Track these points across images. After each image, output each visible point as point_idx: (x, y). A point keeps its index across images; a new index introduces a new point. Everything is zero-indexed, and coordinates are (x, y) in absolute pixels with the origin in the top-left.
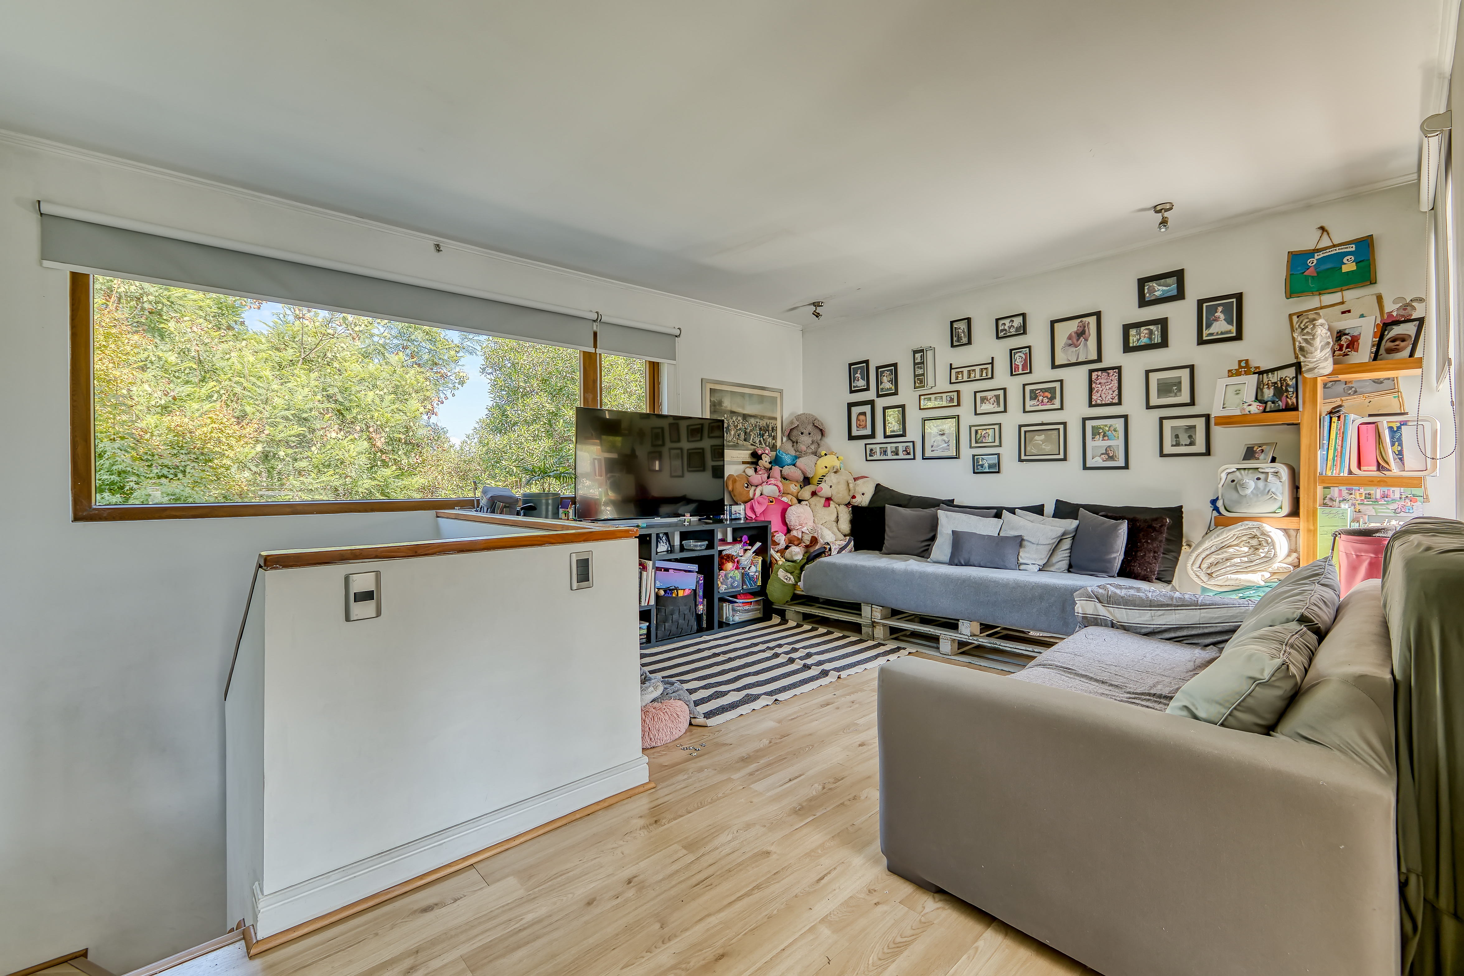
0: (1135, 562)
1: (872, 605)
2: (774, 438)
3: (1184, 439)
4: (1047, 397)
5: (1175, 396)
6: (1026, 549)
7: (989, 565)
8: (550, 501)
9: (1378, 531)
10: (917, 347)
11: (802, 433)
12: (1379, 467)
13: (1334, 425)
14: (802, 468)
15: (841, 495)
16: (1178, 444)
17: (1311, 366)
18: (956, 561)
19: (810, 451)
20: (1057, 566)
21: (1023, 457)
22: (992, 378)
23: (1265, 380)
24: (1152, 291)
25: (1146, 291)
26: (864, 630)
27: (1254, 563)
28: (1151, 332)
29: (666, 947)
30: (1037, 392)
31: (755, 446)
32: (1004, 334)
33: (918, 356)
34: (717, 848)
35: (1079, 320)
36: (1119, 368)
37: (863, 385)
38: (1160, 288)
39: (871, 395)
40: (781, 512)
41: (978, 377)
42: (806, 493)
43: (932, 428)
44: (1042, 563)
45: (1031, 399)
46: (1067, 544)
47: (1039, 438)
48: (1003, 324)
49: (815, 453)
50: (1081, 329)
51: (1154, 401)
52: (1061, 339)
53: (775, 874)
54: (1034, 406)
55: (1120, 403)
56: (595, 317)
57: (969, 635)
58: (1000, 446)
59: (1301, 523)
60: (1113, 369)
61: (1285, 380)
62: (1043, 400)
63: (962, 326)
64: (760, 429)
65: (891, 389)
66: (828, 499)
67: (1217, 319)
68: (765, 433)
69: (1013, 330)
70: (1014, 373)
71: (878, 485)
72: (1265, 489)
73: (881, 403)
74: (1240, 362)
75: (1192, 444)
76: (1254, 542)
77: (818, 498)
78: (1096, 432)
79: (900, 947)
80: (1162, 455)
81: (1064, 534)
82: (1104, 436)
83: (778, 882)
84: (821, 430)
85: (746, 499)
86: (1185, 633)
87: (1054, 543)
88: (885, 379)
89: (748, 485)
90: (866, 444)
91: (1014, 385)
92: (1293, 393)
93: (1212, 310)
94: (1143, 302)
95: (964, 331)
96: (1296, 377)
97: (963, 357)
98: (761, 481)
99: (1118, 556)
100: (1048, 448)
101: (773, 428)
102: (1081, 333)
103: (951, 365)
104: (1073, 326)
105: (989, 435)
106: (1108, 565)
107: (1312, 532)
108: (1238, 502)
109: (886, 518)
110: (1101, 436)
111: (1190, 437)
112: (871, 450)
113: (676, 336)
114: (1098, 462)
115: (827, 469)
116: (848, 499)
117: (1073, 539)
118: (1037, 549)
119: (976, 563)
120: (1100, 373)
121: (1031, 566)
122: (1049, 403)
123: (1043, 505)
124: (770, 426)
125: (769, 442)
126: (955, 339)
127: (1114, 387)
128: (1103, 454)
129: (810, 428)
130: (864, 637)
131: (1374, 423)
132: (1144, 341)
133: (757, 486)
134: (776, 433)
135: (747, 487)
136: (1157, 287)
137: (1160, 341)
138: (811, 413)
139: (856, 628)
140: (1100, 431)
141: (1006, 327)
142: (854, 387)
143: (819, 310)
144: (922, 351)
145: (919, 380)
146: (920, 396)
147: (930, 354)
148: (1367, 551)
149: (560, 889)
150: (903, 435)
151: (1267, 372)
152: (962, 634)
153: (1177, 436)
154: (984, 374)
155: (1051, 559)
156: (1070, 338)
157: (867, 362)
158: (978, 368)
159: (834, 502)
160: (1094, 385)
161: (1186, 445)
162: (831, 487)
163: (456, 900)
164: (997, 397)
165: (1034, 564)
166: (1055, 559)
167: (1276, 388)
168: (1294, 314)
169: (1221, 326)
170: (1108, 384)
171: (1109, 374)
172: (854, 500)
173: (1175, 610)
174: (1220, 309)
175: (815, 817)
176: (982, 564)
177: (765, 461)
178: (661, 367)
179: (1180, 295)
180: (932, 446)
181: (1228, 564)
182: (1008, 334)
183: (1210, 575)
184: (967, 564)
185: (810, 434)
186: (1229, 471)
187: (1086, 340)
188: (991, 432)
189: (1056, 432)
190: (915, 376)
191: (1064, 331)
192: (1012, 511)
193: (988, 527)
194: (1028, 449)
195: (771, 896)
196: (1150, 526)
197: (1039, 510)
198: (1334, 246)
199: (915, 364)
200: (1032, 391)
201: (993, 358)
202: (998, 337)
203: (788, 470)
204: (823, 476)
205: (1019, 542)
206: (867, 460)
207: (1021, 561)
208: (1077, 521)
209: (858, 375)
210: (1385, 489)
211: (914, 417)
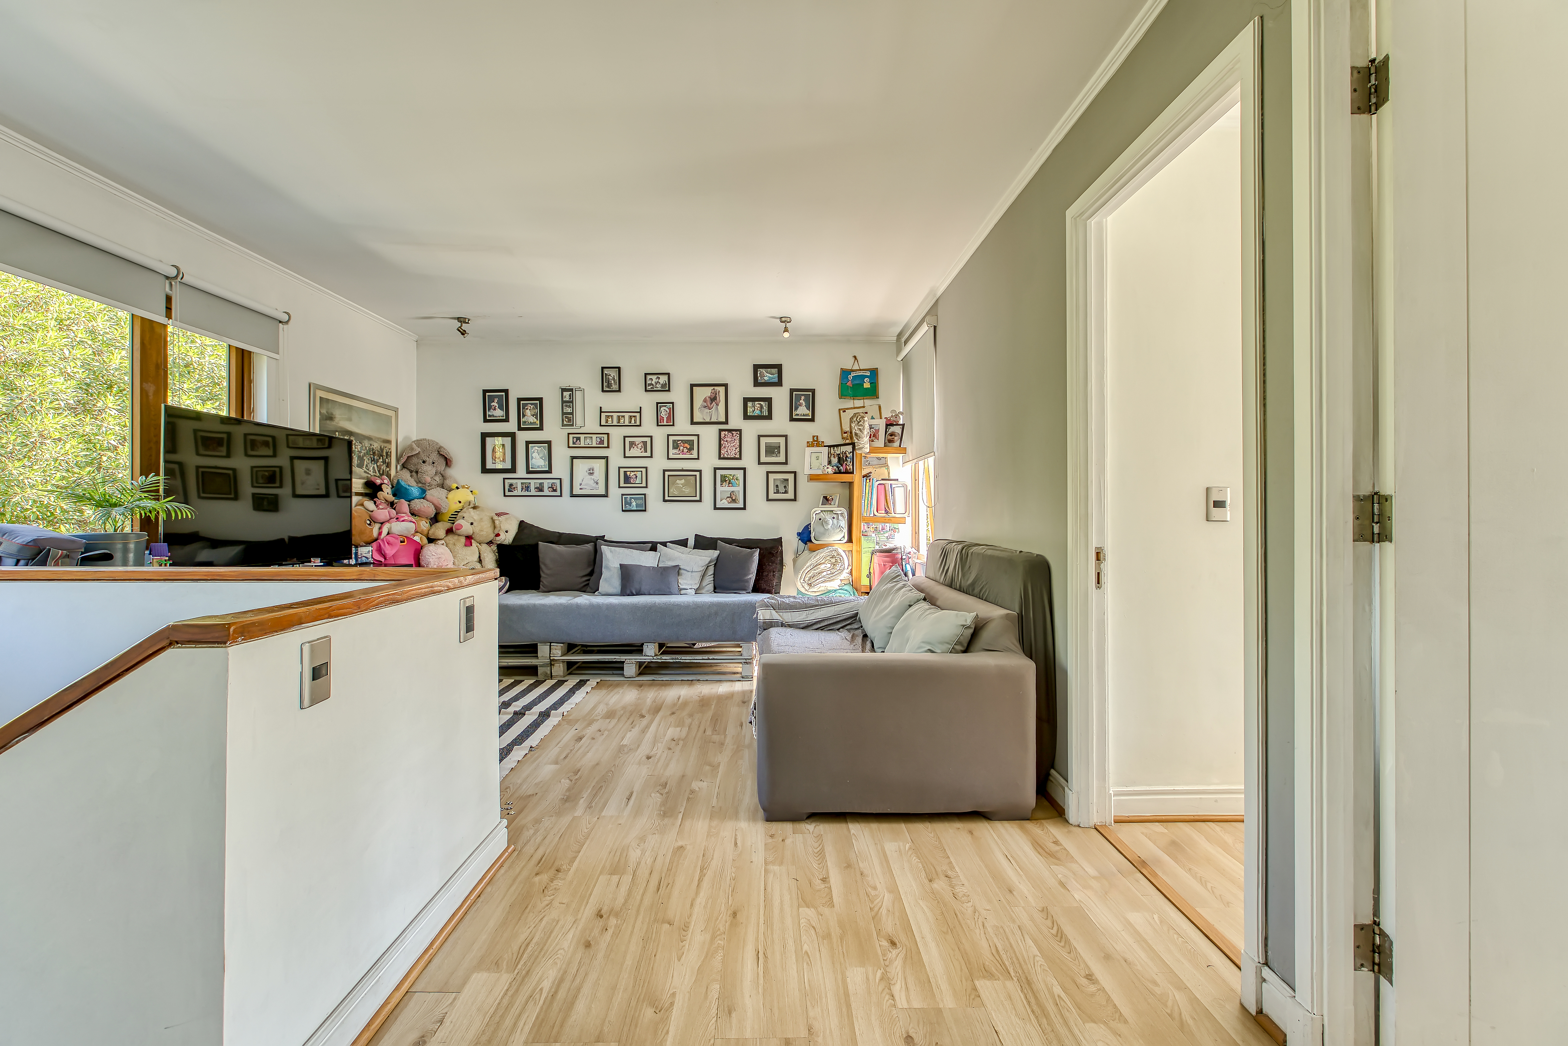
0: (762, 580)
1: (551, 643)
2: (388, 465)
3: (782, 489)
4: (687, 448)
5: (777, 456)
6: (683, 577)
7: (657, 592)
8: (132, 546)
9: (894, 549)
10: (564, 386)
11: (424, 462)
12: (887, 512)
13: (867, 484)
14: (436, 502)
15: (484, 533)
16: (778, 492)
17: (861, 446)
18: (628, 592)
19: (435, 483)
20: (707, 588)
21: (667, 498)
22: (640, 425)
23: (832, 452)
24: (763, 376)
25: (759, 375)
26: (540, 670)
27: (834, 574)
28: (761, 407)
29: (691, 932)
30: (678, 443)
31: (368, 473)
32: (651, 388)
33: (566, 394)
34: (639, 864)
35: (712, 388)
36: (740, 431)
37: (501, 415)
38: (767, 374)
39: (511, 426)
40: (414, 554)
41: (627, 423)
42: (439, 530)
43: (581, 467)
44: (696, 587)
45: (674, 448)
46: (711, 571)
47: (681, 482)
48: (651, 379)
49: (442, 486)
50: (714, 395)
51: (764, 459)
52: (698, 402)
53: (703, 856)
54: (675, 454)
55: (740, 458)
56: (173, 272)
57: (653, 655)
58: (646, 487)
59: (854, 546)
60: (736, 431)
61: (845, 453)
62: (683, 450)
63: (613, 374)
64: (374, 453)
65: (534, 423)
66: (469, 539)
67: (801, 405)
68: (380, 458)
69: (659, 387)
70: (659, 424)
71: (522, 523)
72: (838, 525)
73: (522, 437)
74: (814, 437)
75: (786, 492)
76: (833, 560)
77: (456, 537)
78: (724, 479)
79: (821, 853)
80: (768, 500)
81: (710, 562)
82: (729, 483)
83: (712, 859)
84: (446, 459)
85: (369, 540)
86: (826, 623)
87: (704, 570)
88: (528, 412)
89: (371, 522)
90: (504, 479)
91: (660, 435)
92: (850, 462)
93: (798, 398)
94: (757, 384)
95: (614, 379)
96: (853, 452)
97: (611, 402)
98: (388, 518)
99: (752, 576)
100: (687, 490)
101: (387, 453)
102: (714, 399)
103: (601, 407)
104: (707, 392)
105: (636, 477)
106: (746, 584)
107: (859, 552)
108: (824, 534)
109: (541, 555)
110: (727, 483)
111: (785, 487)
112: (511, 485)
113: (280, 322)
114: (724, 503)
115: (461, 504)
116: (491, 536)
117: (714, 566)
118: (691, 576)
119: (646, 592)
120: (727, 432)
121: (689, 591)
122: (688, 453)
123: (687, 539)
124: (385, 451)
125: (383, 470)
126: (605, 384)
127: (736, 445)
128: (728, 497)
129: (434, 456)
130: (540, 678)
131: (883, 484)
132: (757, 412)
133: (382, 523)
134: (391, 459)
135: (370, 525)
136: (766, 374)
137: (767, 414)
138: (436, 440)
139: (532, 671)
140: (727, 479)
141: (653, 382)
142: (490, 416)
143: (465, 327)
144: (571, 390)
145: (568, 418)
146: (569, 434)
147: (578, 395)
148: (889, 562)
149: (542, 953)
150: (550, 471)
151: (834, 446)
152: (647, 656)
153: (777, 486)
154: (633, 421)
155: (701, 584)
156: (705, 401)
157: (506, 391)
158: (627, 415)
159: (475, 540)
160: (722, 442)
161: (782, 493)
162: (472, 524)
163: (441, 1022)
164: (645, 443)
165: (691, 589)
166: (704, 584)
167: (839, 458)
168: (842, 409)
169: (803, 410)
170: (733, 442)
171: (733, 434)
172: (498, 538)
173: (820, 608)
174: (803, 398)
175: (682, 813)
176: (651, 593)
177: (387, 493)
178: (255, 360)
179: (779, 383)
180: (581, 484)
181: (820, 576)
182: (655, 389)
183: (810, 585)
184: (638, 594)
185: (433, 463)
186: (817, 512)
187: (717, 405)
188: (639, 474)
189: (693, 478)
190: (563, 413)
191: (702, 394)
192: (664, 544)
193: (648, 559)
194: (671, 490)
195: (719, 869)
196: (770, 553)
197: (683, 543)
198: (860, 370)
199: (563, 402)
200: (674, 441)
201: (641, 407)
202: (646, 391)
203: (418, 504)
204: (456, 512)
205: (677, 570)
206: (505, 496)
207: (681, 587)
208: (717, 553)
209: (495, 404)
210: (883, 524)
211: (561, 454)
